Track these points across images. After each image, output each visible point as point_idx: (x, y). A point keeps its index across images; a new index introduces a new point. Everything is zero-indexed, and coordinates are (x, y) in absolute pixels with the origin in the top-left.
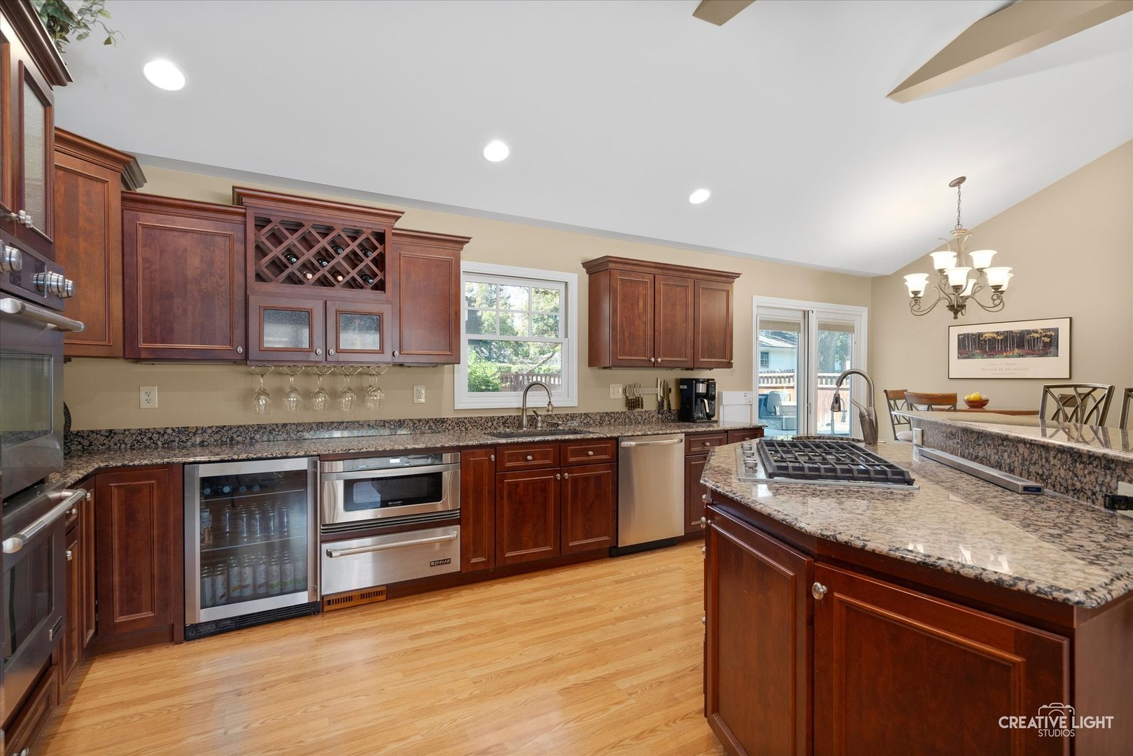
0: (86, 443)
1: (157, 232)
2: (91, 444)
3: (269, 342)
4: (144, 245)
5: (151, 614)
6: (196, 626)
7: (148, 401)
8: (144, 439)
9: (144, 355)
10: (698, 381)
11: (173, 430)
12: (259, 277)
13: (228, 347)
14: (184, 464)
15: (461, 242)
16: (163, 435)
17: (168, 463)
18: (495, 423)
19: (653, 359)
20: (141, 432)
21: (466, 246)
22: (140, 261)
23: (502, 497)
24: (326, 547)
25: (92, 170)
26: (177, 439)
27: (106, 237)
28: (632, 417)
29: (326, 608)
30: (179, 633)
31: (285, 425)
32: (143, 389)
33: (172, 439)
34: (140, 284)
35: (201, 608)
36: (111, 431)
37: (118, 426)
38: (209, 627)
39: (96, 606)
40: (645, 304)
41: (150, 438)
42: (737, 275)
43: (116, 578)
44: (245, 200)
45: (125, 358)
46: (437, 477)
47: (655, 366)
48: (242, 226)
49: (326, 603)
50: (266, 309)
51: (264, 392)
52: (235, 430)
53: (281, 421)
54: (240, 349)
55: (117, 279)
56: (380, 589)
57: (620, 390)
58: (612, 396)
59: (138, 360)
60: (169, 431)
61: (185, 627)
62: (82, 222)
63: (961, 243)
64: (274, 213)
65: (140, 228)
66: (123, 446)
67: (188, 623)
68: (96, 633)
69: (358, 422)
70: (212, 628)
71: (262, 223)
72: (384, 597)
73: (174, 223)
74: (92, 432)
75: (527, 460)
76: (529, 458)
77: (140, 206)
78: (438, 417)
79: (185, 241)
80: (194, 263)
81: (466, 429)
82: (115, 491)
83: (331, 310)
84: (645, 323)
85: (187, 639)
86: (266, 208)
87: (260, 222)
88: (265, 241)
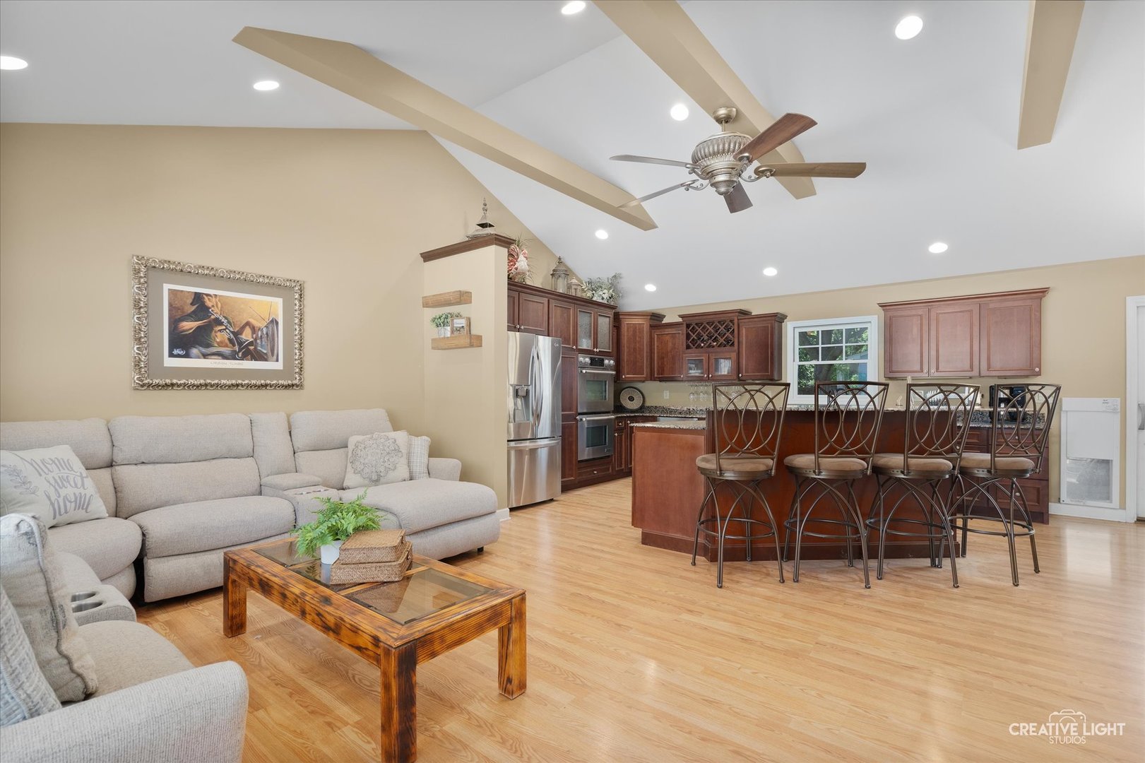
1: (660, 336)
3: (690, 373)
4: (657, 341)
12: (688, 348)
13: (679, 375)
15: (773, 316)
19: (926, 372)
22: (656, 347)
25: (640, 321)
34: (656, 355)
40: (919, 330)
42: (1046, 290)
44: (683, 319)
48: (683, 329)
50: (689, 360)
54: (682, 376)
65: (656, 336)
73: (665, 332)
77: (656, 327)
79: (667, 338)
80: (670, 345)
83: (711, 357)
84: (919, 345)
86: (689, 321)
87: (688, 326)
88: (690, 333)
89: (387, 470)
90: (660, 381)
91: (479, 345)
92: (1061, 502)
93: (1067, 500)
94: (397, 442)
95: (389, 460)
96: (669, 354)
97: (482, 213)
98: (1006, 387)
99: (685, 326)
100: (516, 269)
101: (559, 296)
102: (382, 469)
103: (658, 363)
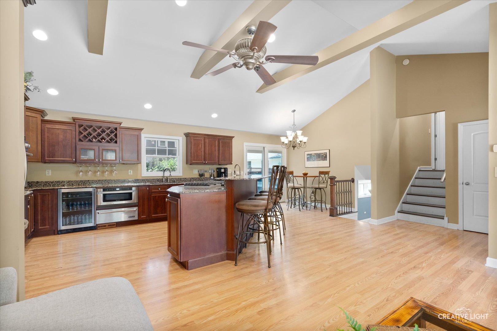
0: (31, 185)
1: (51, 129)
2: (32, 185)
3: (82, 158)
4: (47, 133)
5: (48, 227)
6: (61, 231)
7: (48, 174)
8: (46, 183)
9: (47, 161)
10: (221, 168)
11: (55, 182)
12: (80, 140)
13: (71, 159)
14: (58, 189)
15: (141, 130)
16: (52, 183)
17: (53, 188)
18: (155, 180)
19: (204, 162)
20: (46, 182)
21: (142, 131)
22: (46, 137)
23: (151, 200)
24: (97, 211)
25: (33, 115)
26: (57, 184)
27: (37, 131)
28: (201, 179)
29: (98, 228)
30: (56, 232)
31: (88, 181)
32: (47, 171)
33: (55, 184)
34: (46, 143)
35: (62, 226)
36: (37, 182)
37: (39, 180)
38: (64, 231)
39: (34, 224)
40: (201, 146)
41: (49, 184)
42: (234, 137)
43: (39, 217)
44: (75, 120)
45: (42, 162)
46: (131, 194)
47: (205, 164)
48: (75, 127)
49: (98, 227)
50: (81, 149)
51: (81, 171)
52: (73, 182)
53: (87, 179)
54: (74, 160)
55: (40, 142)
56: (114, 224)
57: (197, 171)
58: (194, 173)
59: (45, 163)
60: (54, 182)
61: (58, 231)
62: (31, 128)
63: (294, 128)
64: (84, 123)
65: (46, 128)
66: (41, 186)
67: (59, 230)
68: (34, 230)
69: (111, 180)
70: (65, 231)
71: (80, 126)
72: (115, 226)
73: (55, 127)
74: (32, 182)
75: (159, 190)
76: (159, 189)
77: (46, 122)
78: (136, 179)
79: (58, 131)
80: (61, 137)
81: (145, 182)
82: (39, 195)
83: (101, 149)
84: (202, 151)
85: (58, 234)
86: (81, 122)
88: (81, 131)
96: (60, 143)
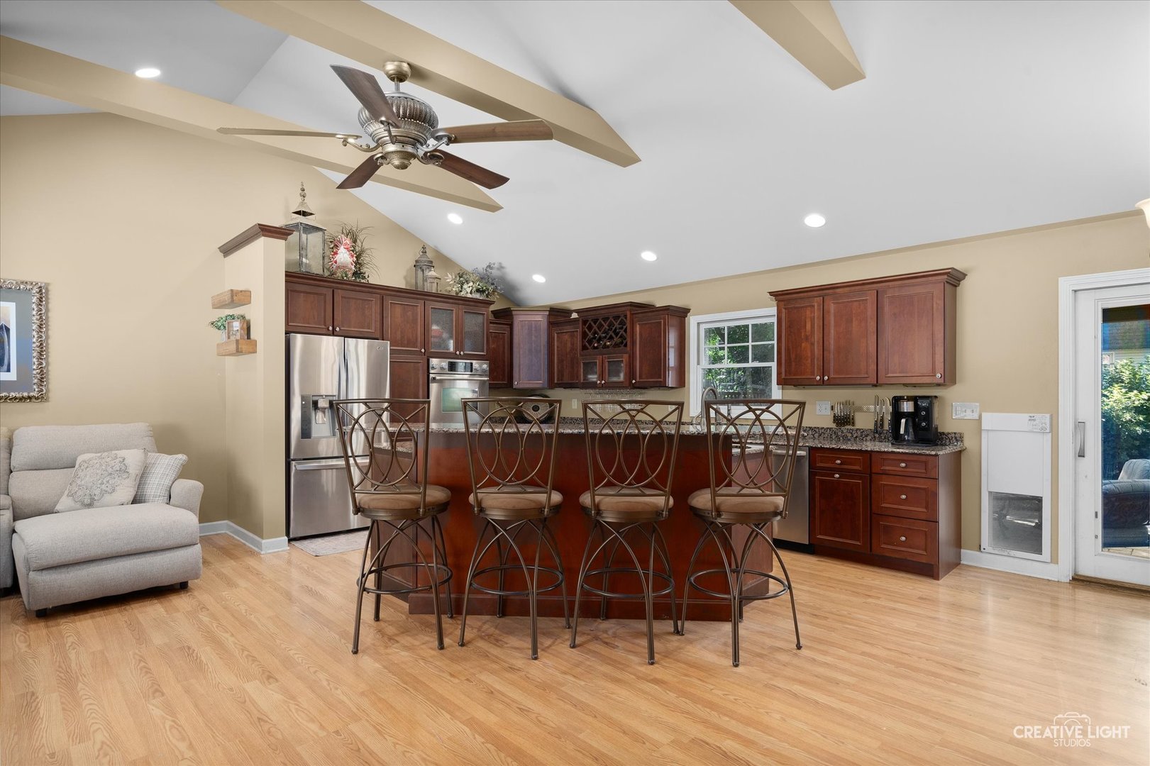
1: (560, 335)
19: (818, 378)
22: (556, 347)
28: (840, 433)
34: (556, 357)
40: (813, 326)
47: (823, 383)
48: (580, 325)
50: (585, 363)
57: (828, 407)
58: (818, 413)
64: (588, 317)
73: (564, 329)
79: (566, 337)
80: (569, 345)
83: (605, 360)
84: (813, 344)
86: (585, 316)
87: (585, 322)
88: (587, 330)
89: (103, 493)
90: (565, 388)
91: (251, 350)
92: (982, 549)
93: (989, 549)
94: (126, 462)
95: (108, 482)
96: (568, 356)
97: (300, 199)
98: (909, 399)
99: (581, 323)
100: (336, 262)
101: (398, 291)
102: (97, 492)
103: (558, 366)
